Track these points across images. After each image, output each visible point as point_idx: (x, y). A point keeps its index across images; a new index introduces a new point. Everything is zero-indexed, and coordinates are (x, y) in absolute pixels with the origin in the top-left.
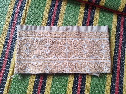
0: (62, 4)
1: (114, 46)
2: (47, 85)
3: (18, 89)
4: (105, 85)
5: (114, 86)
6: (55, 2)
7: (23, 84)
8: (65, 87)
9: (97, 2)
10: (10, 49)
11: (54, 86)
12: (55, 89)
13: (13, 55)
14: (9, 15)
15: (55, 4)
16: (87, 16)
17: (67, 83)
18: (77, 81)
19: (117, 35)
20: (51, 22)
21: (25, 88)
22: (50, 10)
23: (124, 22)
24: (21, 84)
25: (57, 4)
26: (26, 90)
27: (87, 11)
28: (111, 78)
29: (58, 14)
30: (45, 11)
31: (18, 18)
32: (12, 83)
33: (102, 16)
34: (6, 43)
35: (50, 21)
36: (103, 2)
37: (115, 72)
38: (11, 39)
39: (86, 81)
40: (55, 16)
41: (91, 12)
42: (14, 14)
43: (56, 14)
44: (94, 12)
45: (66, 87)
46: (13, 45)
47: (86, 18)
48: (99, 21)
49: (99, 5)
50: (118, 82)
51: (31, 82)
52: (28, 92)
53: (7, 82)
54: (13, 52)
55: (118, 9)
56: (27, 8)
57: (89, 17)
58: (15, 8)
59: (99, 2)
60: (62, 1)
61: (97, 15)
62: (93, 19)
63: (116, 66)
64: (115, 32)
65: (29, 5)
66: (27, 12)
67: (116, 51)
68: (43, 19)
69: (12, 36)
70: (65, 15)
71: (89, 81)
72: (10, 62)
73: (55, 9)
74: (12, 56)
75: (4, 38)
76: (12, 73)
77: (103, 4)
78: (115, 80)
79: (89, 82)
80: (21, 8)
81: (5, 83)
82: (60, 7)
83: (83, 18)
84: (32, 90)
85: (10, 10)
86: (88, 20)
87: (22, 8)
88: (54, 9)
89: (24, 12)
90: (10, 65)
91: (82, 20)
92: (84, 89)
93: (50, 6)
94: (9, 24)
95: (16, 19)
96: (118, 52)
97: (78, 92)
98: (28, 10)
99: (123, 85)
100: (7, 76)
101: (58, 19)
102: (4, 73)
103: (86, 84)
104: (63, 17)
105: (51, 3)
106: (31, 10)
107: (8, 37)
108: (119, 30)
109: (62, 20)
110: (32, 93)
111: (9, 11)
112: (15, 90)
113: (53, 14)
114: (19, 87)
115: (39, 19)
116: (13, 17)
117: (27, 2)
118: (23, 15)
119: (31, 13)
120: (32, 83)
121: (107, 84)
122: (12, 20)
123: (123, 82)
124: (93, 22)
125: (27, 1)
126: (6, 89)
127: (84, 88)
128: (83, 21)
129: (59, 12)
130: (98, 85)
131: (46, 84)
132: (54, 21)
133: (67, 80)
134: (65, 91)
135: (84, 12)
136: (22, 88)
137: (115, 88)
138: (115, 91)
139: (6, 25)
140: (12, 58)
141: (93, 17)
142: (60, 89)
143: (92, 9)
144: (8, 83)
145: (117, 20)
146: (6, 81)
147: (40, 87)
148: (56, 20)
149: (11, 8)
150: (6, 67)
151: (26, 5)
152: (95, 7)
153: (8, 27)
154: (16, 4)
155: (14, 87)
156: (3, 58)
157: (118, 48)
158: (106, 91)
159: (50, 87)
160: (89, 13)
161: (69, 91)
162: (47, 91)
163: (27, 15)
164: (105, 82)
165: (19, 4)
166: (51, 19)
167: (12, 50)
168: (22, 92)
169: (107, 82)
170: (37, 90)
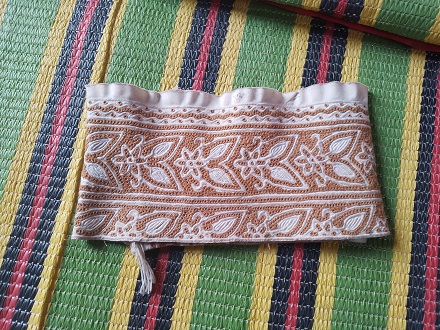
0: (232, 19)
1: (416, 163)
2: (178, 303)
3: (77, 314)
4: (386, 302)
5: (421, 305)
6: (208, 12)
7: (96, 298)
8: (243, 310)
9: (351, 14)
10: (52, 176)
11: (203, 303)
12: (206, 315)
13: (64, 196)
14: (51, 58)
15: (206, 20)
16: (317, 56)
17: (250, 295)
18: (286, 288)
19: (426, 123)
20: (193, 81)
21: (104, 312)
22: (189, 39)
24: (90, 297)
25: (212, 20)
26: (107, 318)
27: (320, 42)
28: (408, 276)
29: (215, 55)
30: (173, 44)
31: (80, 67)
32: (58, 292)
33: (371, 59)
34: (40, 151)
35: (190, 77)
36: (372, 12)
37: (420, 257)
38: (56, 139)
39: (319, 286)
40: (209, 61)
41: (332, 43)
42: (67, 55)
43: (211, 52)
44: (344, 44)
45: (248, 307)
46: (62, 160)
47: (316, 66)
48: (360, 74)
49: (359, 22)
50: (434, 291)
51: (124, 291)
52: (111, 325)
53: (39, 290)
54: (63, 185)
55: (425, 34)
56: (111, 33)
57: (324, 63)
58: (71, 34)
59: (358, 14)
60: (232, 8)
61: (353, 56)
62: (340, 70)
63: (424, 232)
64: (419, 115)
65: (118, 24)
66: (113, 47)
67: (423, 180)
68: (167, 70)
69: (60, 129)
70: (243, 58)
71: (328, 287)
72: (53, 219)
73: (208, 35)
74: (59, 198)
75: (34, 137)
76: (59, 259)
77: (374, 19)
78: (422, 283)
79: (327, 292)
80: (91, 35)
81: (33, 295)
82: (225, 28)
83: (306, 66)
84: (127, 320)
85: (55, 42)
86: (323, 73)
87: (94, 34)
88: (202, 37)
89: (102, 48)
90: (51, 230)
91: (301, 72)
92: (311, 317)
93: (190, 26)
94: (50, 90)
95: (75, 71)
96: (430, 185)
97: (288, 327)
98: (114, 41)
100: (42, 269)
101: (216, 71)
102: (31, 259)
103: (318, 299)
104: (234, 63)
105: (195, 15)
106: (125, 39)
107: (47, 132)
108: (432, 104)
109: (232, 71)
110: (126, 327)
111: (50, 43)
112: (68, 320)
113: (199, 53)
114: (83, 309)
115: (152, 70)
116: (63, 64)
117: (110, 15)
118: (99, 58)
119: (127, 49)
120: (128, 294)
121: (393, 299)
122: (62, 74)
124: (338, 77)
125: (112, 11)
126: (38, 315)
127: (311, 313)
128: (304, 75)
129: (221, 45)
130: (363, 303)
131: (175, 299)
132: (205, 79)
133: (251, 283)
134: (244, 322)
135: (307, 43)
136: (93, 310)
137: (423, 313)
138: (423, 325)
139: (41, 94)
140: (58, 205)
141: (341, 60)
142: (224, 315)
143: (335, 34)
144: (45, 291)
145: (423, 71)
146: (36, 285)
147: (156, 307)
148: (209, 74)
149: (58, 33)
150: (38, 237)
151: (108, 22)
152: (347, 28)
153: (47, 98)
154: (76, 20)
155: (66, 306)
156: (27, 204)
157: (428, 171)
158: (390, 324)
159: (191, 308)
160: (326, 46)
161: (257, 323)
162: (179, 323)
163: (112, 59)
164: (387, 290)
165: (87, 21)
166: (195, 72)
167: (59, 176)
168: (93, 323)
169: (393, 290)
170: (143, 318)
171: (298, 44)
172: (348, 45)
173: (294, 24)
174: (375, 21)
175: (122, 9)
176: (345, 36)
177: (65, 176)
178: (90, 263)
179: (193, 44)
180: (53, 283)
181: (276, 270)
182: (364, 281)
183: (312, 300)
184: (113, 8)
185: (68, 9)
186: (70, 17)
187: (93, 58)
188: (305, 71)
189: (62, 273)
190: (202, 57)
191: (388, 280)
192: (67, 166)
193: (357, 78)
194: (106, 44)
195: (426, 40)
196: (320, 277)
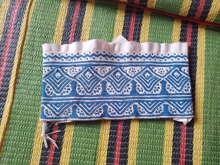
0: (87, 7)
2: (64, 144)
3: (16, 152)
4: (163, 139)
5: (179, 140)
6: (76, 4)
7: (25, 143)
8: (95, 146)
9: (143, 3)
10: (2, 86)
11: (76, 144)
12: (78, 149)
13: (8, 96)
15: (75, 8)
16: (129, 24)
17: (98, 139)
18: (116, 135)
20: (69, 38)
21: (29, 150)
22: (66, 17)
23: (192, 33)
24: (22, 143)
25: (78, 7)
26: (31, 153)
27: (130, 17)
28: (173, 127)
29: (80, 25)
30: (59, 20)
31: (14, 33)
32: (7, 142)
33: (155, 24)
35: (68, 36)
36: (153, 2)
38: (3, 69)
39: (131, 133)
40: (76, 28)
41: (136, 18)
42: (7, 28)
43: (77, 24)
44: (142, 18)
45: (97, 144)
46: (6, 79)
47: (128, 29)
48: (149, 32)
49: (147, 7)
50: (185, 133)
51: (38, 140)
52: (33, 156)
54: (7, 91)
55: (179, 12)
56: (28, 16)
57: (132, 28)
58: (8, 17)
59: (146, 3)
60: (87, 2)
61: (146, 24)
62: (140, 30)
65: (32, 11)
66: (29, 23)
68: (56, 33)
69: (5, 64)
70: (93, 26)
71: (135, 133)
72: (3, 107)
73: (76, 15)
74: (6, 97)
76: (7, 126)
77: (154, 5)
78: (180, 130)
79: (135, 135)
80: (19, 17)
82: (84, 11)
83: (123, 29)
84: (40, 153)
86: (132, 32)
88: (73, 16)
89: (24, 24)
90: (2, 112)
91: (121, 32)
92: (127, 147)
93: (67, 11)
95: (11, 35)
98: (30, 20)
99: (193, 137)
101: (80, 33)
103: (130, 139)
104: (89, 28)
105: (69, 6)
106: (35, 19)
109: (88, 33)
110: (40, 156)
112: (12, 154)
114: (19, 149)
116: (5, 32)
117: (27, 7)
118: (23, 28)
119: (36, 24)
121: (166, 138)
122: (5, 37)
123: (193, 132)
124: (139, 34)
125: (28, 6)
127: (127, 146)
129: (82, 20)
130: (152, 140)
131: (63, 142)
132: (75, 37)
133: (99, 133)
134: (96, 152)
135: (124, 18)
136: (24, 149)
137: (180, 144)
138: (180, 149)
140: (5, 100)
141: (140, 25)
142: (86, 149)
143: (138, 13)
145: (180, 29)
148: (77, 34)
151: (26, 11)
152: (143, 10)
154: (10, 11)
155: (10, 148)
158: (165, 150)
159: (70, 146)
160: (133, 19)
161: (102, 151)
162: (65, 154)
163: (29, 29)
164: (163, 134)
165: (16, 11)
166: (70, 33)
167: (5, 87)
168: (24, 155)
169: (166, 133)
170: (48, 152)
171: (120, 18)
172: (144, 18)
173: (117, 9)
174: (154, 6)
175: (33, 4)
176: (142, 13)
177: (8, 86)
178: (22, 127)
179: (68, 20)
180: (4, 137)
181: (111, 127)
182: (152, 130)
183: (128, 140)
184: (29, 4)
185: (6, 5)
186: (8, 9)
187: (20, 29)
188: (123, 32)
189: (8, 132)
190: (73, 26)
191: (164, 129)
192: (9, 82)
193: (148, 34)
194: (25, 22)
195: (179, 14)
196: (131, 129)
